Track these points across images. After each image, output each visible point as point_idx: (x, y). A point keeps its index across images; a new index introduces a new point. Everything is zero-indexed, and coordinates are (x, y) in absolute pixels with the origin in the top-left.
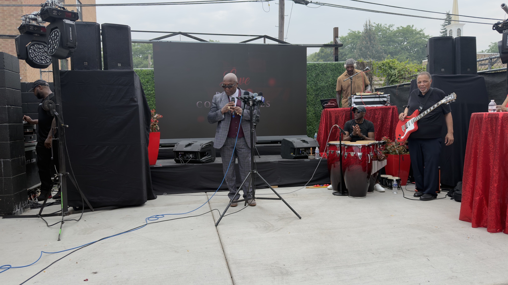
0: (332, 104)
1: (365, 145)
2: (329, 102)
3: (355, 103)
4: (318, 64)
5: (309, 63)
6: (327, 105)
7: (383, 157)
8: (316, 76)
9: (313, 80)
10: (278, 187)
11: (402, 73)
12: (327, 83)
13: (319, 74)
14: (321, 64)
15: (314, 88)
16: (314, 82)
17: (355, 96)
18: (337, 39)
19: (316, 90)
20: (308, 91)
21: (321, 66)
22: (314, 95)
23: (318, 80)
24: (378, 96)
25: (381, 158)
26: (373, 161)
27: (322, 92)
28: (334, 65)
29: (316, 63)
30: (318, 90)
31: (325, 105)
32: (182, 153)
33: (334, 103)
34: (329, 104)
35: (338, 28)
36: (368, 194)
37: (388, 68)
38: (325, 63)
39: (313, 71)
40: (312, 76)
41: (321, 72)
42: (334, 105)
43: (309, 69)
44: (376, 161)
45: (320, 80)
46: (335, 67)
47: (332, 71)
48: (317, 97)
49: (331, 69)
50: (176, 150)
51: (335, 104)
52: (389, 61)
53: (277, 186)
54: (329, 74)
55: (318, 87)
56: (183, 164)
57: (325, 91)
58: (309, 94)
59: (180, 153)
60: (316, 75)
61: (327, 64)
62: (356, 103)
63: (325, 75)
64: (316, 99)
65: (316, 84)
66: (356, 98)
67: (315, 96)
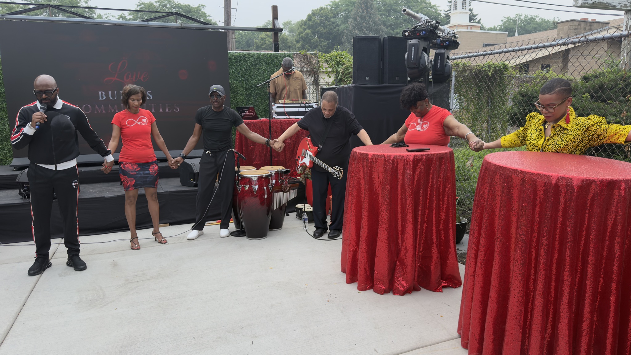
0: (250, 114)
1: (262, 176)
2: (247, 111)
3: (276, 113)
4: (249, 54)
5: (237, 53)
6: (245, 114)
7: (288, 188)
8: (247, 71)
9: (242, 76)
10: (170, 225)
11: (350, 71)
12: (261, 80)
13: (250, 68)
14: (252, 55)
15: (244, 85)
16: (245, 78)
17: (276, 105)
18: (276, 22)
19: (248, 89)
20: (237, 89)
21: (252, 57)
22: (244, 96)
23: (249, 76)
24: (304, 105)
25: (285, 189)
26: (275, 194)
27: (255, 92)
28: (270, 57)
29: (247, 53)
30: (250, 89)
31: (243, 114)
32: (28, 185)
33: (252, 112)
34: (247, 113)
35: (277, 6)
36: (270, 233)
37: (335, 63)
38: (257, 53)
39: (242, 64)
40: (241, 70)
41: (252, 65)
42: (253, 115)
43: (237, 61)
44: (281, 193)
45: (252, 75)
46: (271, 59)
47: (267, 65)
48: (249, 97)
49: (266, 62)
50: (19, 181)
51: (254, 113)
52: (337, 54)
53: (168, 224)
54: (263, 68)
55: (250, 85)
56: (27, 202)
57: (259, 90)
58: (238, 93)
59: (25, 185)
60: (246, 69)
61: (260, 54)
62: (279, 114)
63: (258, 69)
64: (248, 101)
65: (246, 80)
66: (278, 107)
67: (246, 96)
